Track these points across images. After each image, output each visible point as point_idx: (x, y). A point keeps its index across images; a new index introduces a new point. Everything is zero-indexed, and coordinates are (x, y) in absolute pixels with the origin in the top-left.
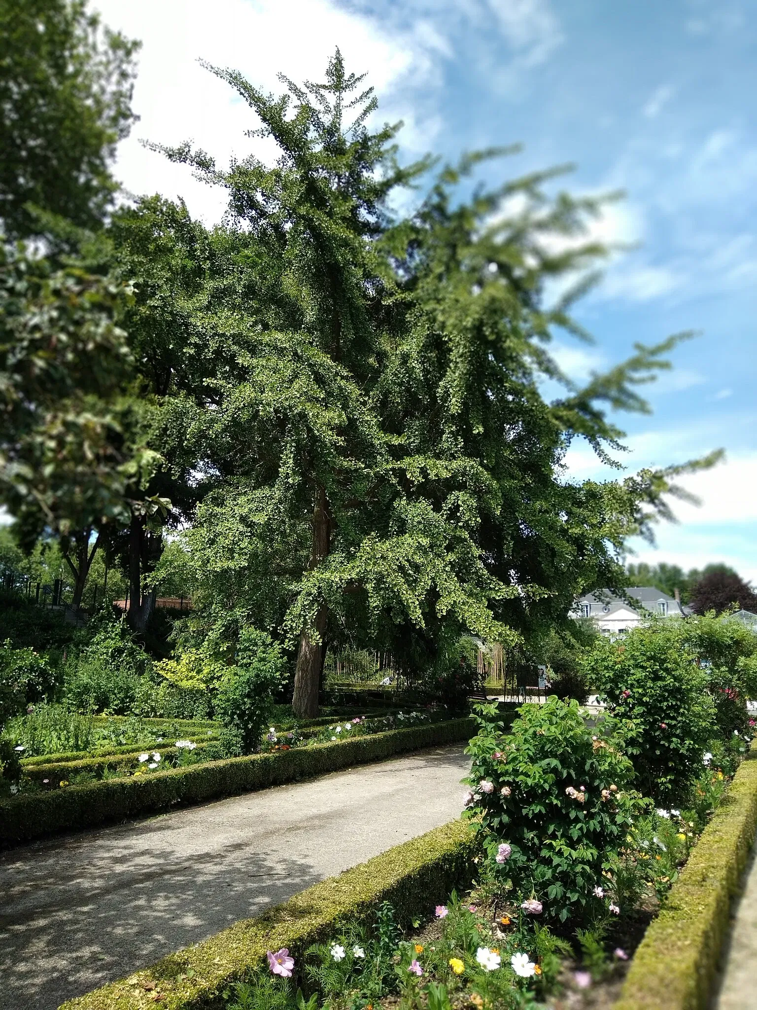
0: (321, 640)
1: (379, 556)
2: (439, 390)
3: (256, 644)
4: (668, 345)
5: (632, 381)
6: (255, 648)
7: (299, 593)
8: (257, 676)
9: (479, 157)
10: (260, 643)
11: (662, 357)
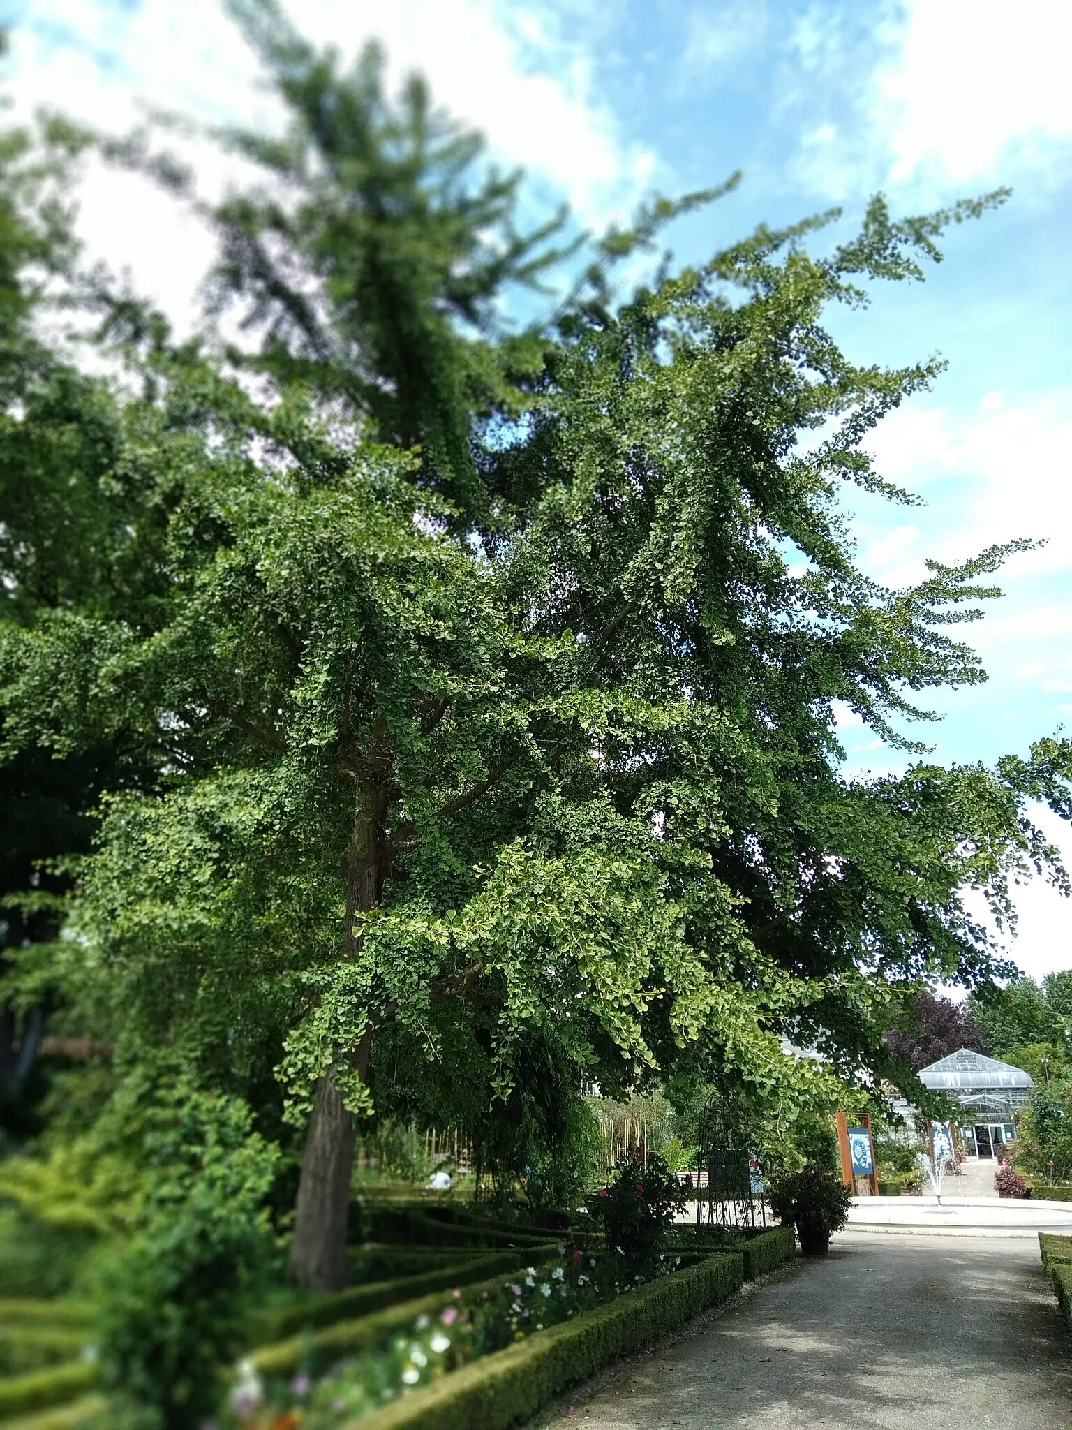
0: (370, 1103)
1: (539, 890)
2: (627, 576)
3: (200, 1139)
4: (990, 559)
5: (930, 617)
6: (196, 1149)
7: (327, 987)
8: (203, 1236)
9: (665, 210)
10: (211, 1137)
11: (981, 580)
